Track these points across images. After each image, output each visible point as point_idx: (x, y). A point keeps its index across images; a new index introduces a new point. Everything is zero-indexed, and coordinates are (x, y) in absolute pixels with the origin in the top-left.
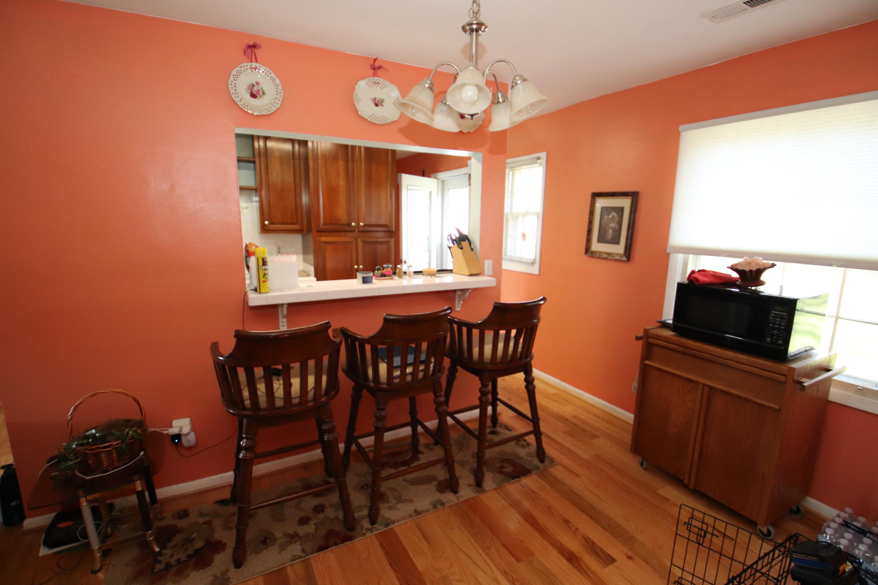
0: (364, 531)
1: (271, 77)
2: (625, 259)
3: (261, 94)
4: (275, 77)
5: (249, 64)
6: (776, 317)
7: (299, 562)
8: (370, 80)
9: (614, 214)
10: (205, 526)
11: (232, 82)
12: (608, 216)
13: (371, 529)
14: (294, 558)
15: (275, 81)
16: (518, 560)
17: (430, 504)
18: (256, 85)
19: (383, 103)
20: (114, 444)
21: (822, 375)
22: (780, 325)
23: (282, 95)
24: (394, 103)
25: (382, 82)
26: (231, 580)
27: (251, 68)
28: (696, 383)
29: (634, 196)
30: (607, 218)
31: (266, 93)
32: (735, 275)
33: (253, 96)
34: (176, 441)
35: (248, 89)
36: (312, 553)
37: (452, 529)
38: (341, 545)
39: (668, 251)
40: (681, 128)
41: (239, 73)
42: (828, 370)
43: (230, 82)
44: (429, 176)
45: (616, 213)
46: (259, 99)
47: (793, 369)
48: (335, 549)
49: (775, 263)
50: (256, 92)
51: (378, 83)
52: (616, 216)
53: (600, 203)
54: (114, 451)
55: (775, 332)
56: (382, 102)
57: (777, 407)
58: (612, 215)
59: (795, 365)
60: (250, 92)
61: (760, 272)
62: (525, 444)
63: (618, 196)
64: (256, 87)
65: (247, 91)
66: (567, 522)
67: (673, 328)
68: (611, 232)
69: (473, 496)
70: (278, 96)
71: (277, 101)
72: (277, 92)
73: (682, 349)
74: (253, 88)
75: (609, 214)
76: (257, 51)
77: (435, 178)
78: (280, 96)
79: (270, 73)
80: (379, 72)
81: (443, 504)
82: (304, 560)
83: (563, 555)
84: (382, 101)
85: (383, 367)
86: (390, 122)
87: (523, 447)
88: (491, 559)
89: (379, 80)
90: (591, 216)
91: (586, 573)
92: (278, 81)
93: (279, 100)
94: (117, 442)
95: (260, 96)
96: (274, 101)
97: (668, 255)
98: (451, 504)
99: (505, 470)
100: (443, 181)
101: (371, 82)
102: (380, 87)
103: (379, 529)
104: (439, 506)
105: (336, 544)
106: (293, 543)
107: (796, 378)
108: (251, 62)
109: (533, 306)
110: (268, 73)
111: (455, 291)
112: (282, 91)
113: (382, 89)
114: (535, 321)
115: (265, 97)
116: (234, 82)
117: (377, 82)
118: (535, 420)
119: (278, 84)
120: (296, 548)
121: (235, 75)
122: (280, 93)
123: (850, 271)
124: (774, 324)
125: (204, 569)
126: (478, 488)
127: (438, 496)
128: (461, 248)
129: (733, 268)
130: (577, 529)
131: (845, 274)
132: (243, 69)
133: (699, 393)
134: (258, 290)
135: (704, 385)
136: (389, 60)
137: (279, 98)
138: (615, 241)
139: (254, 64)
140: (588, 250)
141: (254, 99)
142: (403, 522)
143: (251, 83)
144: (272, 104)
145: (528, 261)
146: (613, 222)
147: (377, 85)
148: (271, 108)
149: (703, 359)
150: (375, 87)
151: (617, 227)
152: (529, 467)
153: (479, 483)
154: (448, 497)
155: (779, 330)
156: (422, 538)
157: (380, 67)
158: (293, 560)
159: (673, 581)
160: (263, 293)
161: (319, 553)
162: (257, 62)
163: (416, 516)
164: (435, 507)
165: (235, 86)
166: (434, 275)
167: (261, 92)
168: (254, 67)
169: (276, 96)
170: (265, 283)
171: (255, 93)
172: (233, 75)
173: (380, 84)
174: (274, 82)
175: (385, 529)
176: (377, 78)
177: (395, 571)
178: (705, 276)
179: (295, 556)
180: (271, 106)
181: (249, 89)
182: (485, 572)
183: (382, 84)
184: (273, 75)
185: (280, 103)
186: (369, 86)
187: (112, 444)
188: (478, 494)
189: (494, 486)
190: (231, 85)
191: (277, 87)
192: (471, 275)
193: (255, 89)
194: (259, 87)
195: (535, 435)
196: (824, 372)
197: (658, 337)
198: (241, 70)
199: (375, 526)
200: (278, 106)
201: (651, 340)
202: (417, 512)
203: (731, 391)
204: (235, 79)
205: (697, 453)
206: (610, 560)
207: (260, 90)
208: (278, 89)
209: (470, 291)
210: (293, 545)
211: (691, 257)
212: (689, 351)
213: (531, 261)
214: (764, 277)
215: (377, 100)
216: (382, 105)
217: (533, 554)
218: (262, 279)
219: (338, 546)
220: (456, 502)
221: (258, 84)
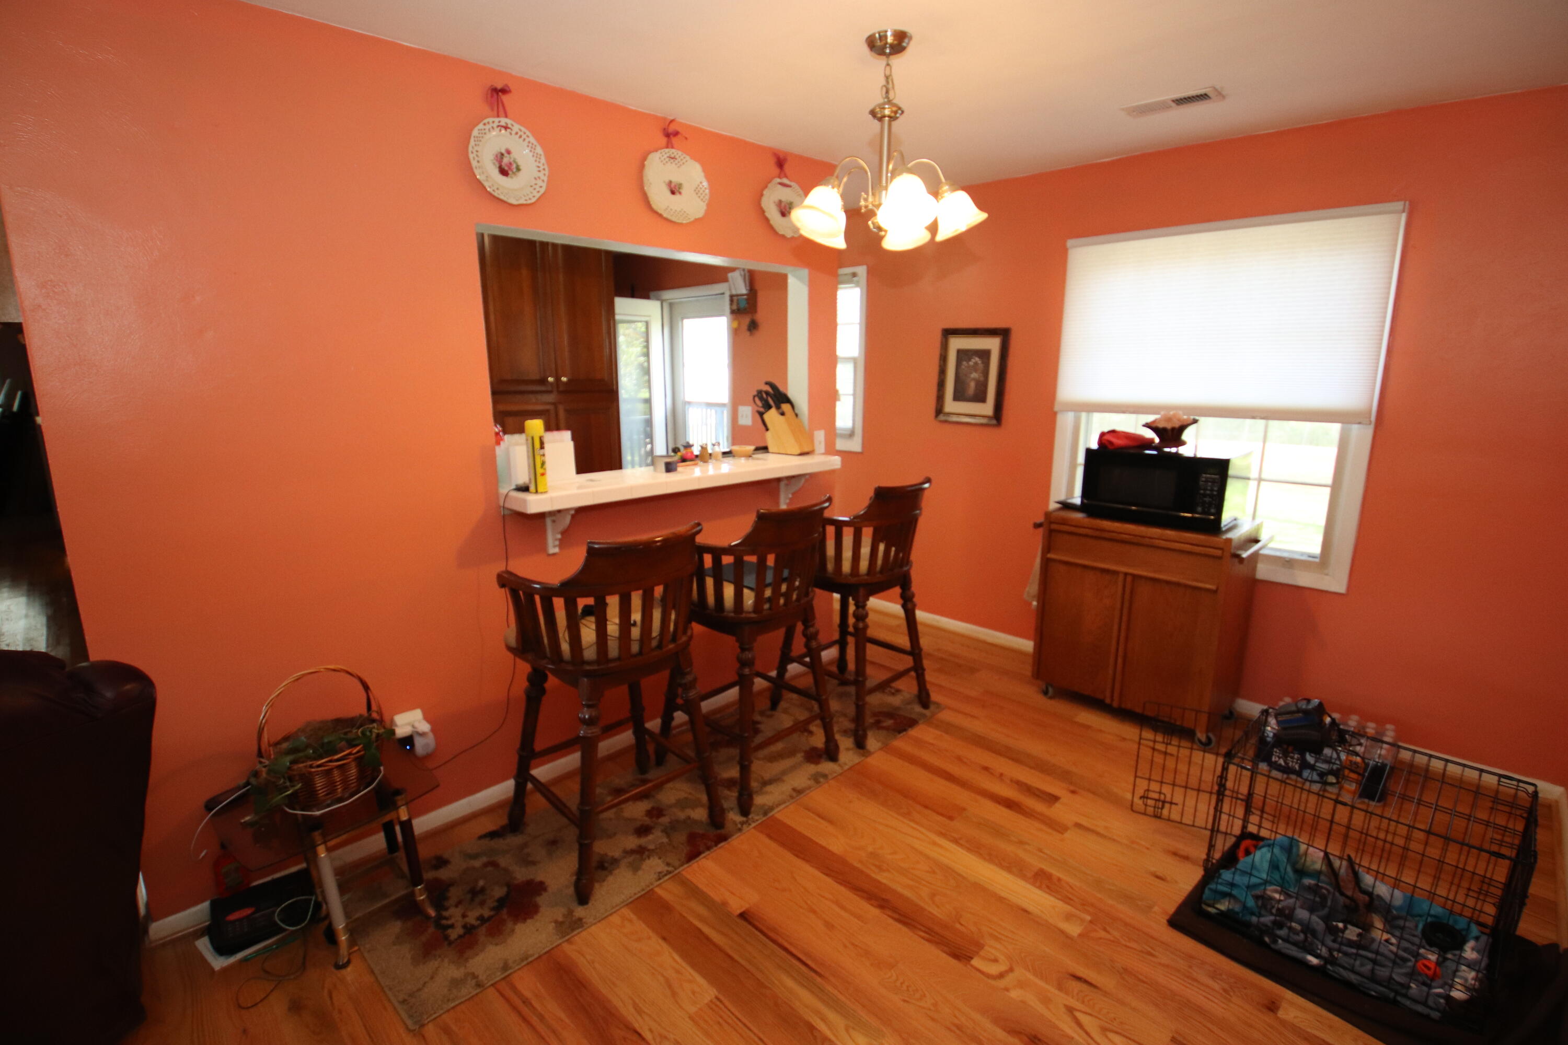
0: (739, 826)
1: (529, 142)
2: (994, 422)
3: (515, 170)
4: (535, 143)
5: (497, 120)
6: (1207, 481)
7: (669, 879)
8: (664, 153)
9: (977, 359)
10: (490, 869)
11: (473, 147)
12: (968, 363)
13: (747, 821)
14: (660, 876)
15: (535, 149)
16: (951, 818)
17: (809, 779)
18: (506, 155)
19: (681, 190)
20: (355, 751)
21: (1253, 546)
22: (1212, 490)
23: (547, 172)
24: (695, 190)
25: (680, 157)
26: (584, 920)
27: (498, 126)
28: (1115, 573)
29: (1004, 334)
30: (966, 365)
31: (521, 168)
32: (1149, 434)
33: (504, 172)
34: (408, 747)
35: (495, 161)
36: (682, 865)
37: (850, 802)
38: (715, 848)
39: (1056, 408)
40: (1070, 243)
41: (483, 133)
42: (1257, 541)
43: (470, 149)
44: (647, 297)
45: (979, 358)
46: (512, 177)
47: (1229, 541)
48: (709, 854)
49: (1197, 418)
50: (506, 165)
51: (674, 158)
52: (980, 362)
53: (957, 344)
54: (353, 765)
55: (1207, 499)
56: (680, 188)
57: (1213, 587)
58: (973, 360)
59: (1230, 535)
60: (498, 166)
61: (1182, 428)
62: (893, 691)
63: (981, 334)
64: (506, 157)
65: (494, 164)
66: (986, 769)
67: (1081, 508)
68: (972, 384)
69: (857, 761)
70: (541, 175)
71: (539, 183)
72: (539, 167)
73: (1097, 533)
74: (502, 158)
75: (970, 360)
76: (505, 98)
77: (658, 299)
78: (545, 175)
79: (528, 137)
80: (675, 140)
81: (825, 776)
82: (673, 877)
83: (999, 803)
84: (680, 186)
85: (729, 591)
86: (692, 219)
87: (893, 694)
88: (917, 823)
89: (675, 154)
90: (942, 362)
91: (1034, 816)
92: (539, 150)
93: (543, 181)
94: (358, 748)
95: (513, 172)
96: (534, 182)
97: (1055, 414)
98: (835, 775)
99: (885, 724)
100: (671, 305)
101: (666, 156)
102: (676, 164)
103: (757, 820)
104: (822, 780)
105: (708, 848)
106: (645, 859)
107: (1232, 551)
108: (498, 116)
109: (912, 491)
110: (524, 136)
111: (779, 480)
112: (546, 167)
113: (679, 167)
114: (918, 512)
115: (520, 174)
116: (476, 148)
117: (673, 156)
118: (915, 651)
119: (540, 155)
120: (655, 865)
121: (477, 137)
122: (544, 169)
123: (1274, 424)
124: (1205, 489)
125: (532, 918)
126: (861, 751)
127: (812, 769)
128: (783, 414)
129: (1147, 426)
130: (1001, 775)
131: (1266, 427)
132: (487, 127)
133: (1120, 584)
134: (532, 488)
135: (1126, 574)
136: (688, 123)
137: (543, 177)
138: (980, 397)
139: (504, 121)
140: (939, 411)
141: (504, 178)
142: (783, 806)
143: (499, 151)
144: (531, 186)
145: (844, 432)
146: (976, 371)
147: (672, 160)
148: (532, 193)
149: (1123, 542)
150: (669, 163)
151: (982, 379)
152: (913, 716)
153: (860, 744)
154: (827, 767)
155: (1211, 496)
156: (817, 818)
157: (676, 134)
158: (660, 879)
159: (1139, 796)
160: (542, 493)
161: (690, 863)
162: (506, 116)
163: (797, 796)
164: (817, 782)
165: (477, 156)
166: (750, 456)
167: (514, 166)
168: (504, 125)
169: (537, 174)
170: (544, 476)
171: (506, 168)
172: (474, 137)
173: (676, 159)
174: (533, 150)
175: (764, 819)
176: (673, 150)
177: (807, 861)
178: (1118, 438)
179: (660, 873)
180: (531, 189)
181: (497, 160)
182: (917, 838)
183: (679, 160)
184: (532, 139)
185: (544, 185)
186: (662, 161)
187: (352, 751)
188: (863, 758)
189: (879, 745)
190: (472, 153)
191: (538, 160)
192: (801, 454)
193: (506, 160)
194: (510, 158)
195: (916, 671)
196: (1253, 544)
197: (1064, 522)
198: (485, 129)
199: (750, 817)
200: (542, 190)
201: (1054, 526)
202: (798, 792)
203: (1157, 576)
204: (477, 143)
205: (1120, 661)
206: (1054, 799)
207: (513, 163)
208: (539, 162)
209: (807, 477)
210: (647, 862)
211: (1084, 415)
212: (1106, 535)
213: (848, 433)
214: (1186, 435)
215: (673, 185)
216: (680, 193)
217: (964, 809)
218: (539, 471)
219: (712, 850)
220: (841, 771)
221: (509, 152)
